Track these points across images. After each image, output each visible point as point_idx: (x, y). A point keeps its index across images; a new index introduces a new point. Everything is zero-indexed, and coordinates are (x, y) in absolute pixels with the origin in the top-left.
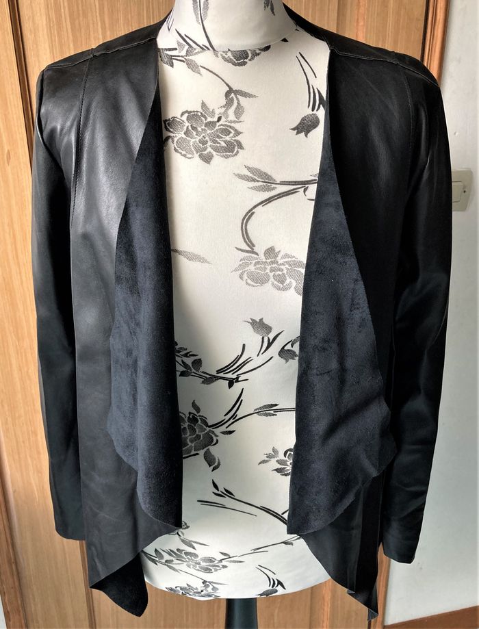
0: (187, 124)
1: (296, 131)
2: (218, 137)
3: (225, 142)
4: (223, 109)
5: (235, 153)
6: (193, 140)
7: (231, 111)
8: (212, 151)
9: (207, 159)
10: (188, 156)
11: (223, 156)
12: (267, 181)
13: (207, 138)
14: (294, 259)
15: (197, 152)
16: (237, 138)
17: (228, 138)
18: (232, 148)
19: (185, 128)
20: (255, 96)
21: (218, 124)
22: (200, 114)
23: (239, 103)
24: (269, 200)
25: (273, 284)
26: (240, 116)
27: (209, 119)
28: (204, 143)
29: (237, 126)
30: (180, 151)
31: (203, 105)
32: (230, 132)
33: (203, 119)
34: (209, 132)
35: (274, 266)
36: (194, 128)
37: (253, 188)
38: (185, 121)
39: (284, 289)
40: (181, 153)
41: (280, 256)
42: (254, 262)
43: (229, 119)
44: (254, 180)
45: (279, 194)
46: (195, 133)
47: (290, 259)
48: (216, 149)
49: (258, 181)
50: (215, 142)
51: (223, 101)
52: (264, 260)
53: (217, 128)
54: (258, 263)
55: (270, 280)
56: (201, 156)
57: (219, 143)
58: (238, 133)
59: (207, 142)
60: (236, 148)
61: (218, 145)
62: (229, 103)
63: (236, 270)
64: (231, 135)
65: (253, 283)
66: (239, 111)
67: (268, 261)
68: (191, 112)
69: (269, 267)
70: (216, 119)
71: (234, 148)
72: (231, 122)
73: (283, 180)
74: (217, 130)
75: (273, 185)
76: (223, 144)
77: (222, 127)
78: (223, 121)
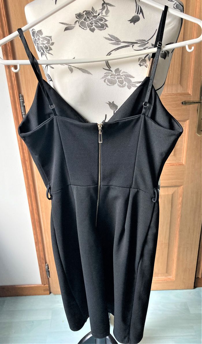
0: (85, 16)
1: (130, 22)
2: (98, 22)
3: (100, 24)
4: (101, 11)
5: (104, 28)
6: (87, 23)
7: (104, 12)
8: (95, 27)
9: (93, 30)
10: (85, 29)
11: (99, 30)
12: (117, 41)
13: (93, 22)
14: (127, 74)
15: (89, 27)
16: (106, 23)
17: (102, 22)
18: (103, 27)
19: (84, 18)
20: (114, 6)
21: (98, 16)
22: (91, 12)
23: (107, 9)
24: (118, 49)
25: (118, 85)
26: (108, 14)
27: (95, 14)
28: (92, 24)
29: (106, 18)
30: (81, 26)
31: (93, 8)
32: (103, 20)
33: (92, 14)
34: (94, 19)
35: (119, 76)
36: (88, 18)
37: (111, 43)
38: (85, 15)
39: (123, 87)
40: (82, 28)
41: (121, 72)
42: (110, 75)
44: (112, 40)
45: (122, 47)
46: (88, 20)
47: (125, 74)
48: (96, 27)
49: (113, 41)
50: (96, 24)
51: (101, 7)
52: (115, 74)
53: (97, 18)
54: (112, 75)
55: (117, 83)
56: (90, 29)
57: (98, 24)
58: (106, 21)
59: (93, 23)
60: (105, 26)
62: (103, 8)
63: (103, 78)
64: (103, 21)
65: (109, 84)
66: (107, 12)
67: (116, 74)
68: (87, 11)
69: (116, 77)
70: (97, 15)
71: (104, 26)
72: (104, 16)
73: (124, 41)
74: (97, 19)
75: (120, 43)
76: (100, 25)
77: (99, 18)
78: (100, 15)
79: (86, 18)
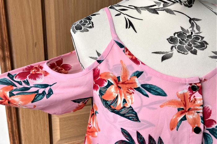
0: (179, 39)
2: (195, 41)
4: (191, 29)
5: (205, 47)
6: (184, 46)
7: (195, 28)
8: (195, 48)
9: (195, 53)
10: (185, 53)
11: (201, 50)
13: (191, 43)
15: (189, 51)
16: (203, 40)
17: (199, 41)
18: (203, 45)
19: (179, 41)
20: (201, 20)
21: (192, 36)
22: (182, 33)
23: (196, 24)
26: (200, 30)
27: (188, 34)
28: (190, 45)
29: (201, 35)
30: (180, 52)
31: (182, 28)
32: (199, 38)
33: (185, 35)
34: (190, 40)
36: (183, 40)
38: (177, 37)
43: (196, 32)
46: (184, 42)
48: (197, 47)
50: (195, 44)
51: (190, 25)
53: (193, 37)
56: (192, 52)
57: (197, 44)
58: (203, 38)
60: (205, 44)
61: (197, 45)
62: (192, 25)
66: (198, 28)
68: (177, 33)
70: (190, 34)
76: (199, 44)
77: (195, 36)
78: (194, 34)
79: (181, 40)
